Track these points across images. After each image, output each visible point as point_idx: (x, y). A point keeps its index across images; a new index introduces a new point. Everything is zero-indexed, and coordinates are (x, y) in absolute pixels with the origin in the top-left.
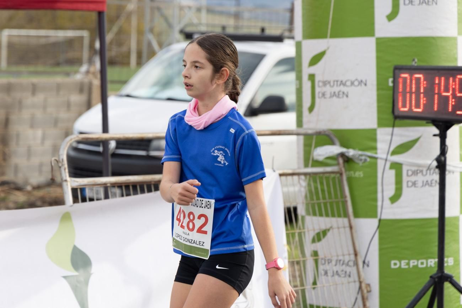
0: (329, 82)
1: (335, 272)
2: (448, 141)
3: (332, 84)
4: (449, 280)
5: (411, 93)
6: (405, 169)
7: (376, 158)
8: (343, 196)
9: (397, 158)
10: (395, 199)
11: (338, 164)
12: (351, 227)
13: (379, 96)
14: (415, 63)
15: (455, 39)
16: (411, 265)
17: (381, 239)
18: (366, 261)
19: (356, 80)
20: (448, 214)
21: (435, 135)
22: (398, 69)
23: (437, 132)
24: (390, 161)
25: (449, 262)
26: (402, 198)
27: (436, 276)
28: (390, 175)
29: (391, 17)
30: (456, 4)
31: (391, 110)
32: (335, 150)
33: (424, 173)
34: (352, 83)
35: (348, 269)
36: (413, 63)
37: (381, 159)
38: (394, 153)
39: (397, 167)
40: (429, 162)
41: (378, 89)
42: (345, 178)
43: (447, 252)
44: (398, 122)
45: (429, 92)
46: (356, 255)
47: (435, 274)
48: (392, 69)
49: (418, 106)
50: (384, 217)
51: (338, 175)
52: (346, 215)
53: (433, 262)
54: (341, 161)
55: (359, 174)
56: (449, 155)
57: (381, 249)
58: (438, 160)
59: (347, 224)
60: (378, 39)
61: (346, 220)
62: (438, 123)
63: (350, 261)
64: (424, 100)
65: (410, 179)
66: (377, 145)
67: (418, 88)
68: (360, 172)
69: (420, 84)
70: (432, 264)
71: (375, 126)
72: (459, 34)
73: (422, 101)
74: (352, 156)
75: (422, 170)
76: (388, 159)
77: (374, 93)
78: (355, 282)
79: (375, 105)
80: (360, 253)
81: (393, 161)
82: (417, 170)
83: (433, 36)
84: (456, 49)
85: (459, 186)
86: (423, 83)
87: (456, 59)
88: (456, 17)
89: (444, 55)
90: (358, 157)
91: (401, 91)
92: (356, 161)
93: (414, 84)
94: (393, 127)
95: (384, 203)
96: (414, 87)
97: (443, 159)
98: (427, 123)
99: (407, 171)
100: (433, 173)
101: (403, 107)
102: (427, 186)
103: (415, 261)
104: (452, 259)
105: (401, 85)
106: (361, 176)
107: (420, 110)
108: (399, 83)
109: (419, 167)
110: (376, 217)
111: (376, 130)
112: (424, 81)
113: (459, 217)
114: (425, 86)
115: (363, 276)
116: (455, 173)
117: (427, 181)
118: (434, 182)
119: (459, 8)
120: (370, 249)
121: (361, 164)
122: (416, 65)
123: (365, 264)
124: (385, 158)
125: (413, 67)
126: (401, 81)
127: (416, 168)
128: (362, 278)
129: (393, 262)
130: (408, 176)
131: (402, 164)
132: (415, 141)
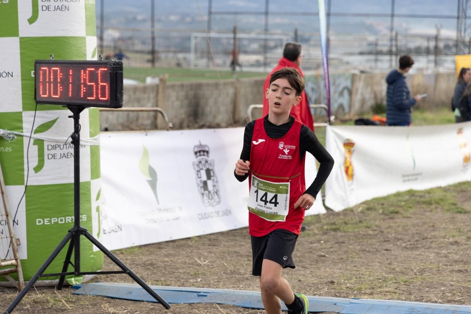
2: (81, 122)
4: (84, 233)
5: (50, 82)
6: (46, 144)
7: (22, 136)
9: (39, 136)
10: (38, 169)
13: (22, 84)
14: (53, 58)
15: (84, 38)
16: (53, 222)
17: (27, 202)
18: (16, 221)
19: (4, 72)
20: (82, 179)
21: (70, 117)
22: (38, 64)
23: (71, 114)
24: (33, 138)
25: (83, 218)
26: (44, 168)
27: (74, 230)
28: (34, 150)
29: (32, 20)
30: (84, 11)
31: (33, 97)
33: (62, 147)
34: (1, 75)
35: (2, 227)
36: (51, 58)
37: (26, 136)
38: (37, 132)
39: (39, 143)
40: (66, 139)
41: (22, 80)
43: (81, 211)
44: (39, 106)
45: (65, 82)
46: (7, 216)
47: (73, 229)
48: (34, 63)
49: (55, 93)
50: (29, 184)
53: (70, 219)
55: (8, 149)
56: (81, 133)
57: (27, 210)
58: (73, 137)
60: (21, 38)
62: (72, 107)
63: (2, 220)
64: (60, 89)
65: (50, 152)
66: (22, 126)
67: (55, 78)
68: (9, 147)
69: (57, 75)
70: (69, 220)
71: (21, 110)
72: (87, 35)
73: (59, 89)
74: (2, 134)
75: (60, 145)
76: (32, 136)
77: (19, 83)
78: (7, 237)
79: (20, 92)
80: (10, 214)
81: (36, 138)
82: (56, 145)
83: (67, 35)
84: (85, 46)
85: (90, 157)
86: (60, 74)
87: (85, 55)
88: (84, 21)
89: (76, 52)
90: (7, 135)
91: (41, 81)
92: (6, 138)
93: (52, 75)
94: (36, 111)
95: (29, 172)
96: (52, 78)
97: (77, 135)
98: (63, 107)
99: (48, 146)
100: (69, 147)
101: (43, 94)
102: (64, 158)
103: (56, 219)
104: (85, 216)
105: (41, 76)
106: (10, 151)
107: (58, 97)
108: (40, 74)
109: (57, 142)
110: (23, 184)
111: (21, 113)
112: (60, 73)
113: (90, 181)
114: (61, 76)
115: (13, 232)
116: (86, 147)
117: (64, 154)
118: (70, 154)
119: (86, 13)
120: (18, 210)
121: (10, 141)
122: (53, 59)
123: (15, 223)
124: (30, 136)
125: (51, 62)
126: (41, 73)
127: (55, 144)
128: (12, 234)
129: (37, 220)
130: (48, 150)
131: (43, 140)
132: (54, 122)
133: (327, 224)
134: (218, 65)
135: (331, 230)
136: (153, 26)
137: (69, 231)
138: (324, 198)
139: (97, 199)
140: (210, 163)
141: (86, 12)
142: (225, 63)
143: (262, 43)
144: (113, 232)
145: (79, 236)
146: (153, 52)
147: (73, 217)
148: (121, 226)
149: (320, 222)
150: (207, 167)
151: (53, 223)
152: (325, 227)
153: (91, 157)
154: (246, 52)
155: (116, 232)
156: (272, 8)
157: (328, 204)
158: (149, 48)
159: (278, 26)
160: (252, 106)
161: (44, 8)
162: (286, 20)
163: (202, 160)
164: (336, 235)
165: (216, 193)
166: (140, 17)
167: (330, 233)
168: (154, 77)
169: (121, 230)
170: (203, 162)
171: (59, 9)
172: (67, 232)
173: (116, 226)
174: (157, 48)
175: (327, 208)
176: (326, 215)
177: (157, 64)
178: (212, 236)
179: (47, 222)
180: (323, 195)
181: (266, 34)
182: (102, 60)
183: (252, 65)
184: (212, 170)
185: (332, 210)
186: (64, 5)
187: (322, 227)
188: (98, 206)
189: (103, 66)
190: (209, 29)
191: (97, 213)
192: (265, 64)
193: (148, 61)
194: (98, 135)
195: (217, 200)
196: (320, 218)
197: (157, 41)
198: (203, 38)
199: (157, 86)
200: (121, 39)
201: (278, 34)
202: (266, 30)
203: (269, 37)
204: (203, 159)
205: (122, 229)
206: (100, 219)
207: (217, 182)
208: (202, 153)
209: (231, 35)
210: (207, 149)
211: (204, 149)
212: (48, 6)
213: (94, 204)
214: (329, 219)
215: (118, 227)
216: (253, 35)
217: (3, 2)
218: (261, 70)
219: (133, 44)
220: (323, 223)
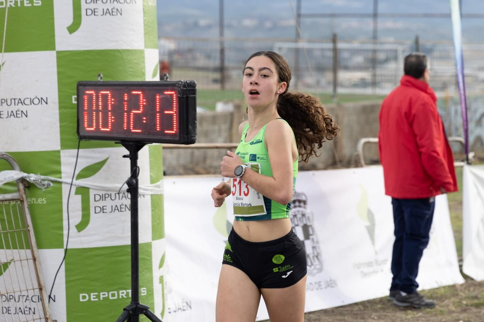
0: (6, 101)
1: (18, 308)
2: (139, 163)
3: (9, 103)
4: (144, 311)
5: (97, 111)
6: (92, 193)
7: (61, 183)
8: (26, 226)
9: (82, 182)
10: (81, 227)
11: (19, 190)
12: (35, 260)
13: (61, 114)
14: (101, 78)
15: (142, 52)
16: (102, 297)
17: (67, 270)
18: (52, 296)
19: (36, 98)
20: (142, 239)
21: (125, 156)
22: (82, 86)
23: (127, 152)
24: (75, 185)
25: (143, 292)
26: (90, 226)
27: (131, 308)
28: (76, 201)
29: (73, 29)
30: (142, 14)
31: (75, 130)
32: (15, 175)
33: (113, 198)
34: (32, 102)
35: (33, 305)
36: (99, 79)
37: (66, 183)
38: (80, 177)
39: (83, 191)
40: (120, 186)
41: (60, 108)
42: (26, 205)
43: (140, 283)
44: (83, 142)
45: (118, 111)
46: (41, 289)
47: (130, 306)
48: (75, 86)
49: (105, 125)
50: (69, 247)
51: (19, 202)
52: (29, 246)
53: (126, 293)
54: (21, 187)
55: (42, 201)
56: (140, 178)
57: (67, 282)
58: (129, 183)
59: (30, 256)
60: (58, 52)
61: (29, 251)
62: (128, 143)
63: (34, 296)
64: (112, 119)
65: (98, 204)
66: (61, 169)
67: (105, 106)
68: (42, 198)
69: (107, 101)
70: (124, 295)
71: (58, 148)
72: (146, 47)
73: (110, 119)
74: (34, 180)
75: (111, 194)
76: (73, 183)
77: (57, 111)
78: (40, 319)
79: (58, 124)
80: (45, 287)
81: (78, 185)
82: (105, 195)
83: (119, 48)
84: (144, 62)
85: (150, 209)
86: (111, 100)
87: (144, 74)
88: (142, 28)
89: (131, 70)
90: (41, 182)
91: (86, 109)
92: (38, 186)
93: (100, 101)
94: (78, 149)
95: (70, 231)
96: (100, 104)
97: (134, 181)
98: (116, 143)
99: (95, 195)
100: (123, 197)
101: (89, 127)
102: (116, 211)
103: (106, 293)
104: (145, 289)
105: (86, 102)
106: (44, 203)
107: (109, 130)
108: (84, 100)
109: (108, 191)
110: (61, 246)
111: (59, 152)
112: (111, 98)
113: (151, 242)
114: (113, 103)
115: (49, 311)
116: (145, 196)
117: (116, 206)
118: (123, 206)
119: (145, 18)
120: (55, 282)
121: (44, 190)
122: (102, 80)
123: (51, 299)
124: (71, 183)
125: (98, 83)
126: (86, 98)
127: (104, 193)
128: (48, 313)
129: (81, 295)
130: (95, 201)
131: (88, 188)
132: (102, 163)
133: (467, 298)
134: (308, 86)
135: (472, 305)
136: (222, 34)
137: (124, 309)
138: (461, 263)
139: (161, 266)
140: (308, 217)
141: (144, 16)
142: (318, 83)
143: (370, 55)
144: (180, 310)
145: (138, 315)
146: (222, 69)
147: (130, 291)
148: (190, 302)
149: (457, 295)
150: (305, 222)
151: (101, 299)
152: (464, 302)
153: (152, 210)
154: (347, 68)
155: (184, 310)
156: (382, 8)
157: (466, 271)
158: (216, 63)
159: (389, 31)
160: (363, 140)
161: (89, 12)
162: (400, 24)
163: (297, 213)
164: (480, 312)
165: (317, 257)
166: (203, 22)
167: (470, 309)
168: (226, 103)
169: (190, 307)
170: (299, 216)
171: (109, 13)
172: (122, 311)
173: (184, 302)
174: (227, 64)
175: (465, 277)
176: (464, 286)
177: (228, 86)
178: (312, 315)
179: (94, 298)
180: (460, 258)
181: (375, 43)
182: (168, 80)
183: (355, 85)
184: (311, 226)
185: (472, 279)
186: (116, 8)
187: (460, 302)
188: (161, 275)
189: (170, 88)
190: (297, 38)
191: (161, 284)
192: (374, 84)
193: (215, 81)
194: (161, 180)
195: (318, 267)
196: (456, 290)
197: (227, 53)
198: (290, 50)
199: (232, 114)
200: (178, 52)
201: (390, 43)
202: (375, 37)
203: (378, 47)
204: (298, 211)
205: (192, 307)
206: (165, 293)
207: (317, 242)
208: (297, 204)
209: (330, 46)
210: (303, 198)
211: (300, 198)
212: (94, 9)
213: (156, 273)
214: (469, 290)
215: (187, 303)
216: (356, 45)
217: (35, 4)
218: (369, 91)
219: (194, 59)
220: (461, 296)
